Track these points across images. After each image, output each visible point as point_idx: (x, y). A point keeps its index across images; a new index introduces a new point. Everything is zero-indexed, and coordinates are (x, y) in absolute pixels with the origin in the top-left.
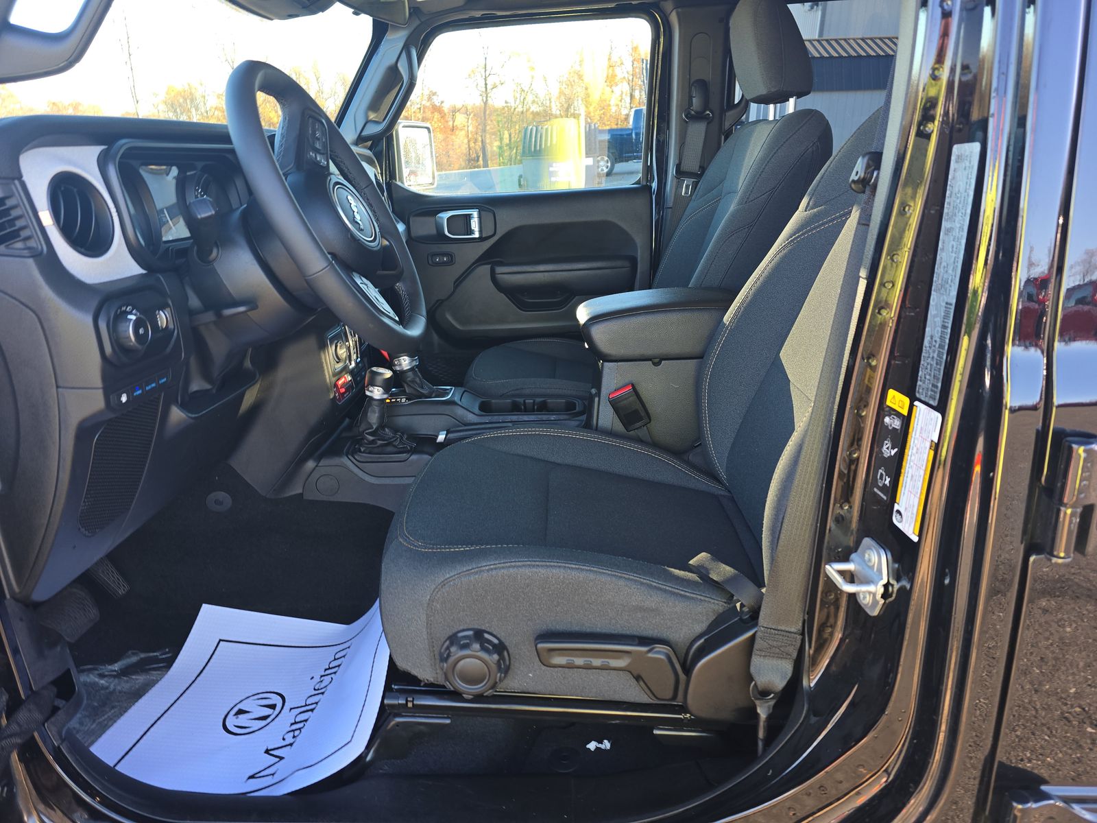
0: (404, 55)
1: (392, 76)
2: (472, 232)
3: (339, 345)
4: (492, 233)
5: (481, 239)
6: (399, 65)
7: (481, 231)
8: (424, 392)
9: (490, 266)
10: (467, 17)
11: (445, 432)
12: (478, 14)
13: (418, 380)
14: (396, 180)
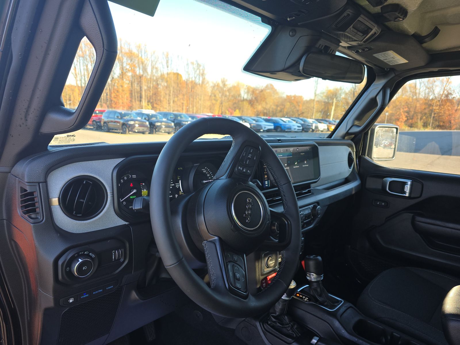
0: (381, 93)
1: (373, 102)
2: (405, 193)
3: (270, 258)
4: (419, 196)
5: (409, 198)
6: (377, 98)
7: (410, 193)
8: (320, 299)
9: (412, 215)
10: (428, 71)
11: (318, 338)
12: (436, 69)
13: (319, 290)
14: (365, 156)
